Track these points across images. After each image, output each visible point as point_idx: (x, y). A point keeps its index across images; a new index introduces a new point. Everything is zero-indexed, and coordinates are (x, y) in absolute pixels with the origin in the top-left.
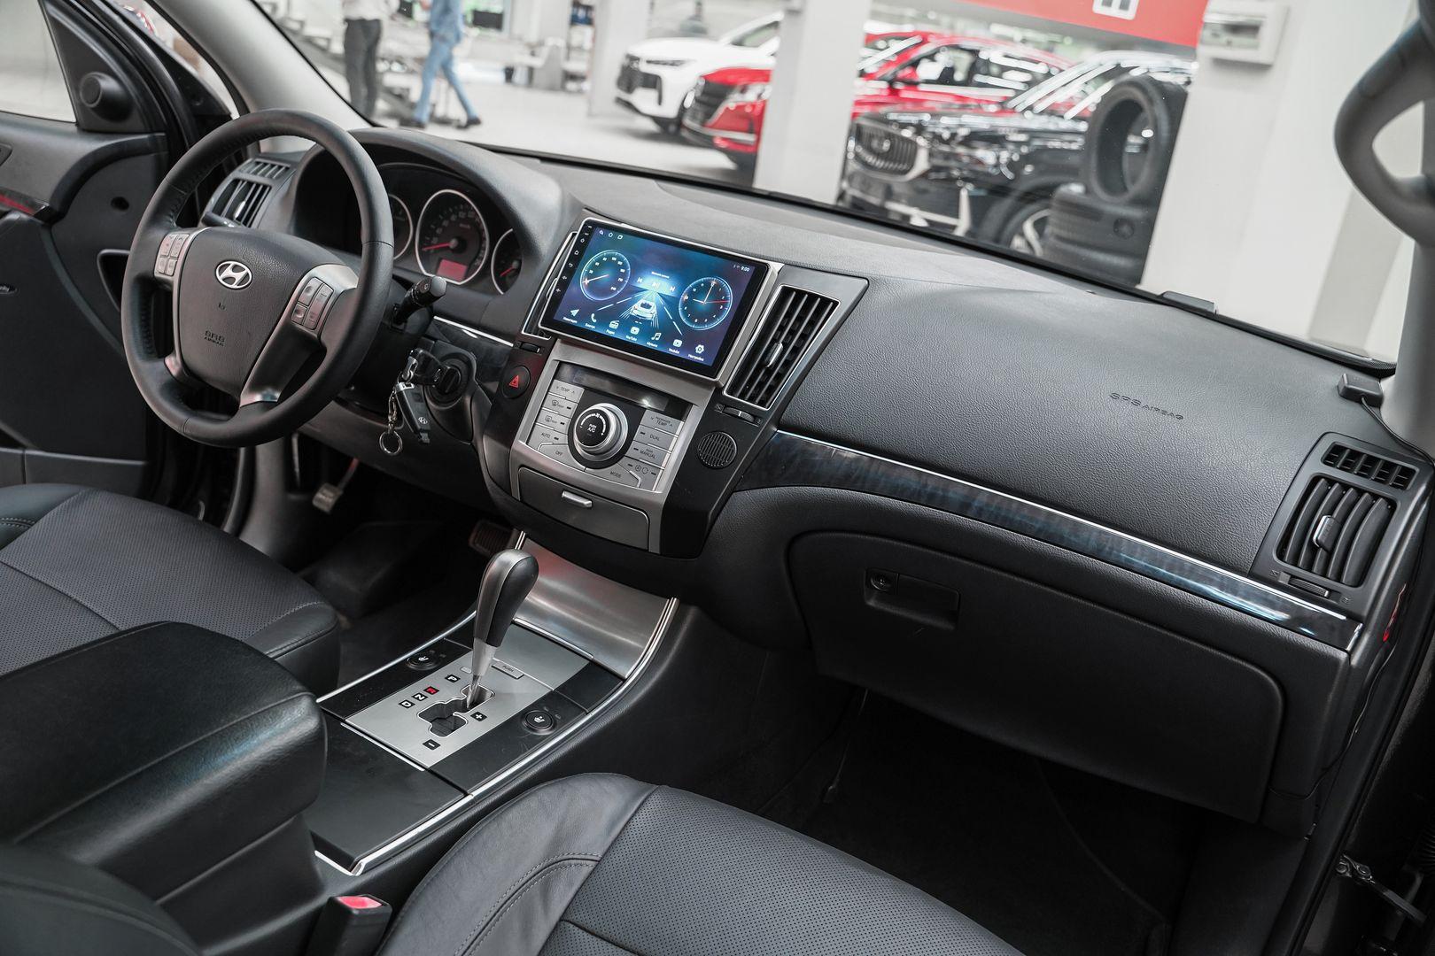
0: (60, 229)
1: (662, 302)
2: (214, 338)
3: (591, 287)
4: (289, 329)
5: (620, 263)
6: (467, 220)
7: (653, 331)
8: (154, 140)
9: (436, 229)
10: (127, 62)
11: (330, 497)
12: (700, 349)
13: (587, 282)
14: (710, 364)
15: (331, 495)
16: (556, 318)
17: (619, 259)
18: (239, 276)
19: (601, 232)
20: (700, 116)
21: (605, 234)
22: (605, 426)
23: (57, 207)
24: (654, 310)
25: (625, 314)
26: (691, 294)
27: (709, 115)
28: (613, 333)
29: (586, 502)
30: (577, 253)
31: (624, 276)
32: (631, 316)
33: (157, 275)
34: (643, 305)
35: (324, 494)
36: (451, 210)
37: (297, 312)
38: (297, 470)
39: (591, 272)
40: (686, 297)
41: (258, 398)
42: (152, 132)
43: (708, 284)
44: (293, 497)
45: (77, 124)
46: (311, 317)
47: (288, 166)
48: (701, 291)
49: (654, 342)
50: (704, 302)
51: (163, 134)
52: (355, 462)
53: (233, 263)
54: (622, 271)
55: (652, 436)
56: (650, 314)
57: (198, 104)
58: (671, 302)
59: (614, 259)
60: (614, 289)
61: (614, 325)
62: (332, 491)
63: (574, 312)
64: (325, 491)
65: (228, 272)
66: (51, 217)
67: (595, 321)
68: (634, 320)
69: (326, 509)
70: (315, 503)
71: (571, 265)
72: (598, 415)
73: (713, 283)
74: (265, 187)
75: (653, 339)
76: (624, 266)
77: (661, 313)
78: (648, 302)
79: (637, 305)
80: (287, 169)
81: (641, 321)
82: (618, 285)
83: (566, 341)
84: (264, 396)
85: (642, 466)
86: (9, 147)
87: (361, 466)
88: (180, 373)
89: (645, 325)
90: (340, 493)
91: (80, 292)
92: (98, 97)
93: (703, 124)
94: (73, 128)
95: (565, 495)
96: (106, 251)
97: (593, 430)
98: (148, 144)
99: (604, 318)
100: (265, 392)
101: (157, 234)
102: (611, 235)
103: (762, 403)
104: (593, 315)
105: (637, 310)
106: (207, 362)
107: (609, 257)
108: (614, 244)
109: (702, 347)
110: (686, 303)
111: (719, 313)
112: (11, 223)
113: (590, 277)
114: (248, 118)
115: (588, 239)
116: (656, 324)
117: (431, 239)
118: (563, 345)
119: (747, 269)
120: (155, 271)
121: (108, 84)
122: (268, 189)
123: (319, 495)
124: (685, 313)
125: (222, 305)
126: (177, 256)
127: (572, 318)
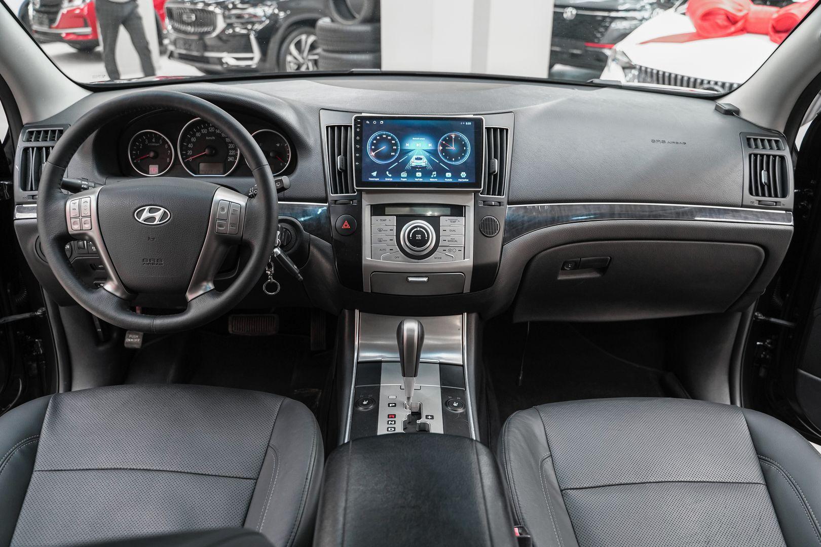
1: (428, 154)
2: (152, 261)
3: (378, 156)
5: (389, 138)
7: (430, 172)
11: (137, 338)
12: (463, 174)
13: (373, 154)
14: (473, 181)
16: (363, 180)
17: (388, 136)
18: (157, 215)
19: (368, 122)
21: (371, 123)
22: (426, 233)
24: (425, 160)
25: (407, 167)
26: (442, 145)
28: (406, 179)
29: (425, 279)
30: (358, 138)
31: (396, 144)
32: (412, 167)
33: (71, 232)
34: (417, 159)
35: (131, 338)
37: (219, 226)
39: (373, 147)
40: (441, 148)
43: (450, 138)
46: (232, 226)
48: (449, 141)
49: (434, 178)
50: (453, 148)
53: (147, 208)
54: (393, 142)
55: (451, 231)
56: (424, 163)
58: (433, 153)
59: (384, 136)
60: (393, 154)
61: (404, 174)
65: (146, 214)
67: (390, 175)
68: (415, 169)
69: (137, 346)
70: (127, 345)
71: (358, 146)
72: (418, 229)
73: (453, 136)
75: (432, 176)
76: (393, 139)
77: (430, 160)
78: (419, 156)
79: (413, 159)
81: (420, 168)
82: (395, 151)
83: (368, 192)
85: (452, 248)
89: (423, 169)
95: (410, 279)
97: (420, 238)
99: (396, 172)
102: (375, 122)
103: (499, 194)
104: (387, 173)
105: (414, 162)
107: (381, 136)
108: (380, 127)
109: (464, 173)
110: (442, 151)
111: (465, 152)
113: (373, 150)
115: (361, 128)
116: (430, 167)
118: (370, 195)
119: (469, 123)
120: (69, 229)
123: (128, 340)
124: (445, 157)
125: (150, 237)
126: (89, 215)
127: (374, 177)
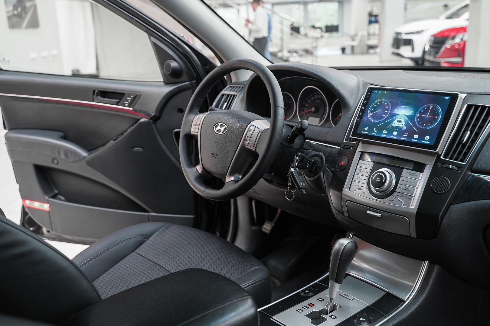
0: (159, 123)
1: (407, 119)
2: (214, 156)
3: (372, 117)
4: (243, 148)
5: (386, 104)
6: (318, 99)
7: (404, 132)
8: (191, 84)
9: (305, 104)
10: (180, 55)
11: (269, 227)
12: (427, 138)
13: (371, 114)
14: (433, 144)
15: (270, 226)
16: (358, 132)
17: (385, 102)
18: (223, 129)
19: (376, 92)
20: (433, 53)
21: (378, 93)
22: (384, 178)
23: (157, 115)
24: (403, 123)
25: (390, 126)
26: (421, 113)
27: (437, 53)
28: (385, 136)
29: (378, 215)
30: (365, 102)
31: (388, 109)
32: (393, 127)
33: (192, 133)
34: (398, 121)
35: (266, 226)
36: (311, 95)
37: (246, 140)
38: (255, 216)
39: (373, 110)
40: (419, 115)
41: (232, 178)
42: (190, 80)
43: (428, 107)
44: (254, 228)
45: (164, 82)
46: (252, 142)
47: (243, 86)
48: (425, 112)
49: (405, 137)
50: (427, 116)
51: (195, 81)
52: (279, 210)
53: (220, 124)
54: (387, 107)
55: (407, 181)
56: (402, 125)
57: (207, 67)
58: (411, 118)
59: (383, 102)
60: (384, 116)
61: (385, 132)
62: (270, 224)
63: (366, 129)
64: (267, 224)
65: (219, 128)
66: (155, 119)
67: (376, 131)
68: (394, 129)
69: (267, 232)
70: (263, 230)
71: (363, 108)
72: (380, 174)
73: (431, 107)
74: (234, 96)
75: (404, 136)
76: (388, 105)
77: (407, 124)
78: (400, 120)
79: (395, 122)
80: (243, 87)
81: (398, 128)
82: (386, 114)
83: (364, 142)
84: (235, 178)
85: (404, 196)
86: (140, 94)
87: (282, 211)
88: (202, 172)
90: (273, 225)
91: (167, 147)
92: (170, 70)
93: (435, 57)
94: (163, 83)
95: (368, 212)
96: (176, 130)
97: (379, 181)
98: (190, 86)
99: (380, 130)
100: (235, 176)
101: (191, 116)
102: (380, 92)
103: (461, 161)
104: (375, 129)
105: (395, 124)
106: (212, 166)
107: (380, 102)
108: (383, 96)
109: (428, 137)
110: (418, 118)
111: (435, 120)
112: (142, 123)
113: (372, 112)
114: (224, 64)
115: (370, 95)
116: (405, 129)
117: (304, 109)
118: (363, 144)
119: (448, 98)
120: (191, 131)
121: (174, 64)
122: (235, 96)
123: (265, 226)
124: (419, 122)
125: (217, 141)
126: (199, 124)
127: (366, 131)
